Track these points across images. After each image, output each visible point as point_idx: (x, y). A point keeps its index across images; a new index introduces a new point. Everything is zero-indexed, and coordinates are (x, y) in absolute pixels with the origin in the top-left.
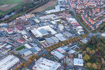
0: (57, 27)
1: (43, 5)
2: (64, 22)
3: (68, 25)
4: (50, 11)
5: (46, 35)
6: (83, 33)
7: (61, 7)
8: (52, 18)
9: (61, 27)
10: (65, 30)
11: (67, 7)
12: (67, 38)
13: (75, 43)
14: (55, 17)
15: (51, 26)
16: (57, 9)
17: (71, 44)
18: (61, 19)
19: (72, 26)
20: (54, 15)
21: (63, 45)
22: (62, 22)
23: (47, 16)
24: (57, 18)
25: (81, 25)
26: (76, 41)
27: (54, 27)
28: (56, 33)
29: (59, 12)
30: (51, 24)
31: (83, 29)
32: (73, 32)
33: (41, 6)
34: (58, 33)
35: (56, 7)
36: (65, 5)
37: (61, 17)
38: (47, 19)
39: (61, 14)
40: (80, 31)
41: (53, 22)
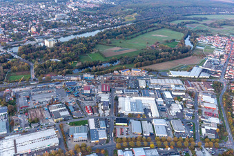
0: (169, 106)
1: (173, 59)
2: (189, 99)
3: (193, 108)
4: (179, 72)
5: (137, 115)
6: (213, 136)
7: (204, 71)
8: (173, 86)
9: (176, 108)
10: (180, 116)
11: (216, 73)
12: (171, 133)
13: (179, 151)
14: (178, 86)
15: (160, 100)
16: (195, 72)
17: (169, 149)
18: (186, 92)
19: (200, 112)
20: (179, 82)
22: (184, 99)
23: (167, 80)
24: (182, 89)
25: (220, 117)
26: (183, 147)
27: (163, 104)
28: (158, 116)
29: (194, 78)
30: (163, 96)
31: (219, 126)
32: (193, 125)
33: (169, 60)
34: (161, 117)
35: (195, 68)
36: (216, 68)
37: (191, 88)
38: (162, 86)
39: (196, 83)
40: (208, 128)
41: (168, 95)
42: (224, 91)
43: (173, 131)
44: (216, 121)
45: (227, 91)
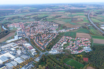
0: (16, 52)
1: (4, 36)
2: (21, 47)
3: (24, 49)
4: (10, 40)
5: (6, 61)
6: (36, 54)
7: (19, 36)
8: (12, 46)
9: (19, 52)
10: (22, 54)
11: (23, 36)
12: (24, 60)
13: (30, 63)
14: (14, 45)
15: (11, 52)
16: (16, 38)
17: (27, 64)
18: (18, 45)
19: (27, 49)
20: (13, 43)
21: (21, 67)
22: (19, 48)
23: (8, 44)
24: (16, 45)
25: (34, 48)
26: (31, 61)
27: (13, 53)
28: (15, 57)
29: (17, 40)
30: (11, 50)
31: (36, 50)
32: (28, 54)
33: (2, 37)
34: (16, 57)
35: (15, 37)
36: (22, 34)
37: (19, 43)
38: (8, 47)
39: (19, 41)
40: (33, 52)
41: (13, 49)
42: (30, 40)
43: (24, 59)
44: (34, 49)
45: (31, 40)
